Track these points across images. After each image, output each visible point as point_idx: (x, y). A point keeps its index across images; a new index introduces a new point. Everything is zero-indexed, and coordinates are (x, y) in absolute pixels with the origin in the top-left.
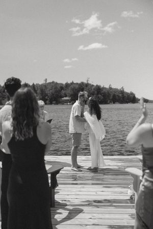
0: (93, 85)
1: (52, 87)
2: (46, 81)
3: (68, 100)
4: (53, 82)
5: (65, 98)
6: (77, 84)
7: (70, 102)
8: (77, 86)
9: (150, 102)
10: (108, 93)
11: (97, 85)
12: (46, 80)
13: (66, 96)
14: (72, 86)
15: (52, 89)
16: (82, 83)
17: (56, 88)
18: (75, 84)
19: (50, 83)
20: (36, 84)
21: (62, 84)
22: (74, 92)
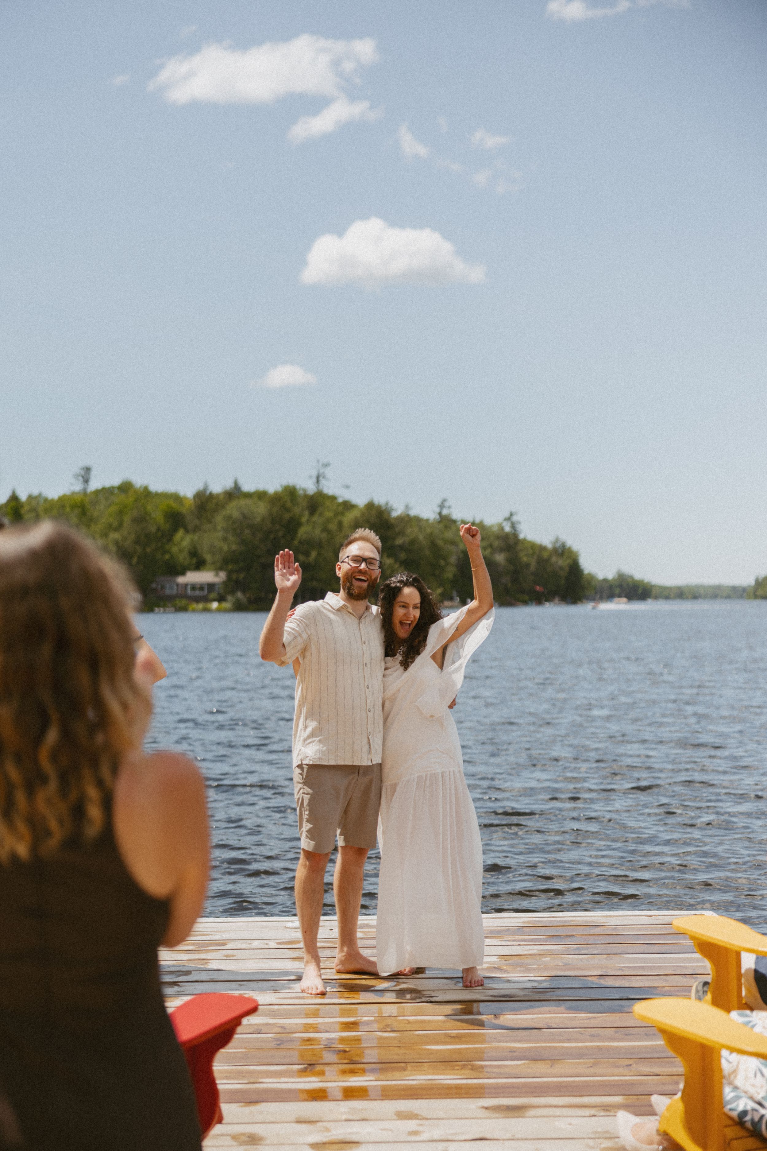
0: (348, 506)
1: (121, 513)
2: (86, 481)
3: (211, 586)
4: (126, 487)
5: (192, 577)
6: (261, 495)
7: (221, 599)
8: (261, 509)
9: (656, 598)
10: (433, 545)
11: (370, 505)
12: (86, 474)
13: (199, 565)
14: (233, 509)
15: (118, 528)
16: (291, 492)
17: (141, 519)
18: (248, 495)
19: (106, 492)
20: (30, 497)
21: (176, 497)
22: (243, 542)
